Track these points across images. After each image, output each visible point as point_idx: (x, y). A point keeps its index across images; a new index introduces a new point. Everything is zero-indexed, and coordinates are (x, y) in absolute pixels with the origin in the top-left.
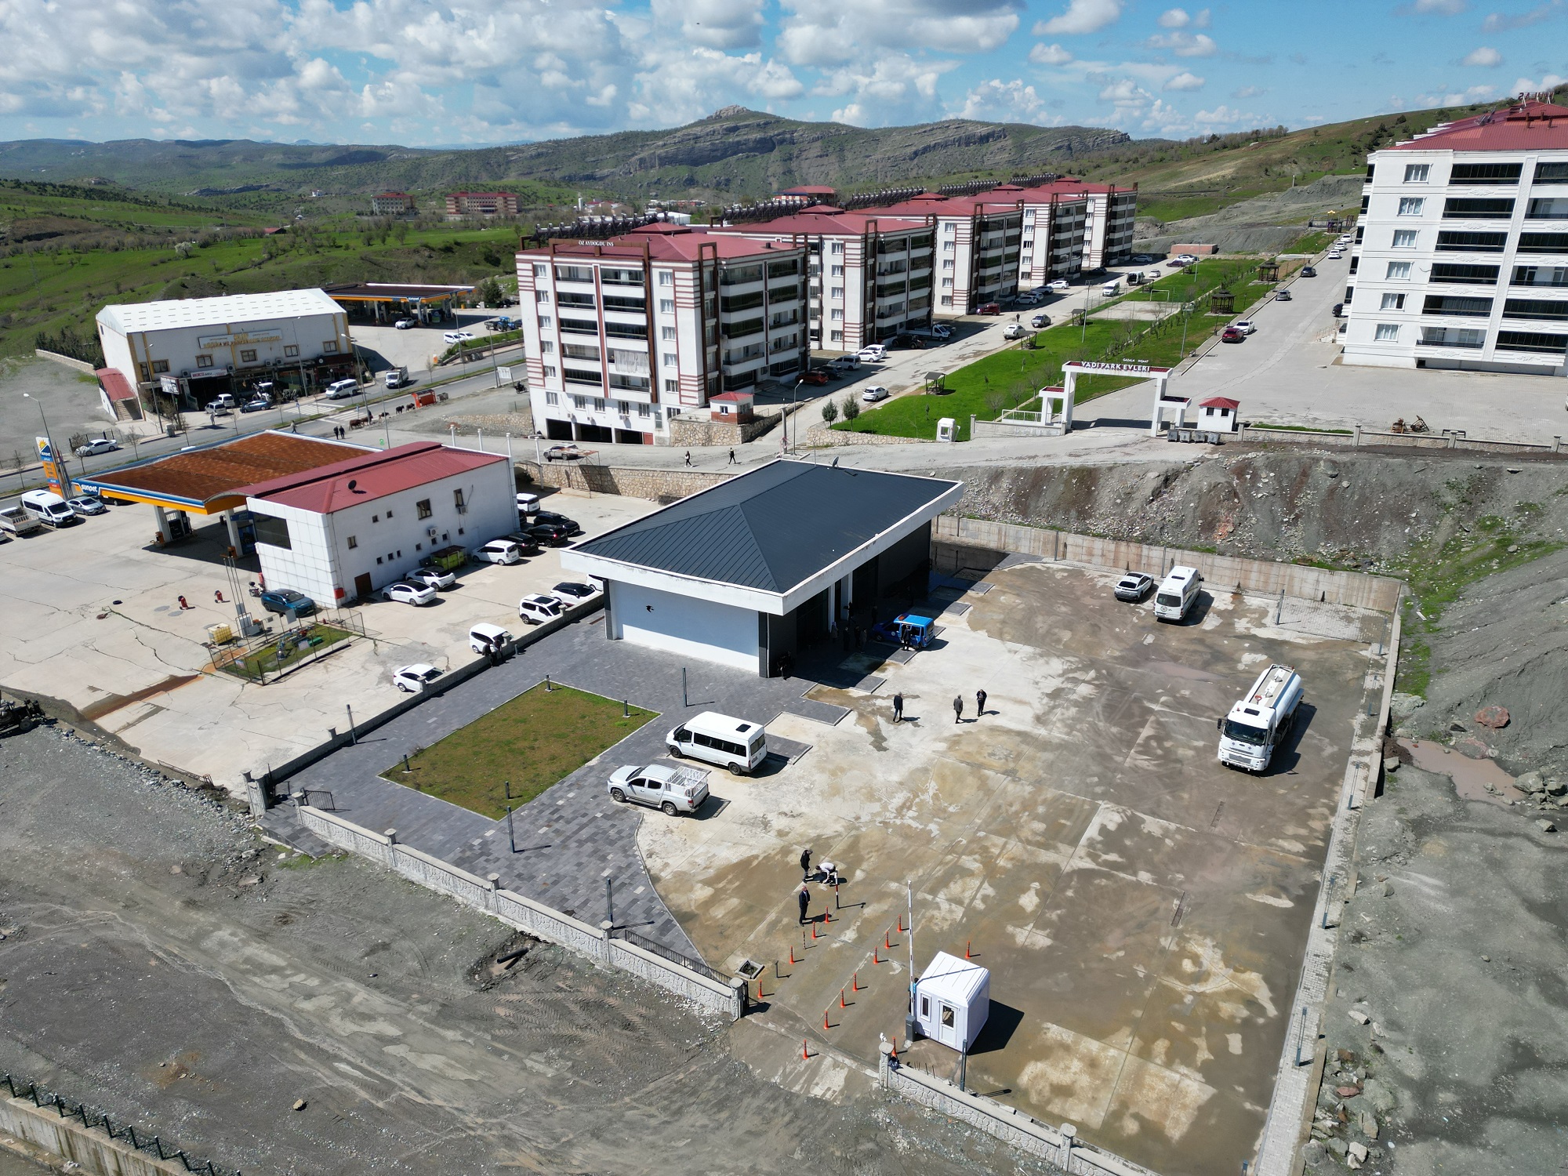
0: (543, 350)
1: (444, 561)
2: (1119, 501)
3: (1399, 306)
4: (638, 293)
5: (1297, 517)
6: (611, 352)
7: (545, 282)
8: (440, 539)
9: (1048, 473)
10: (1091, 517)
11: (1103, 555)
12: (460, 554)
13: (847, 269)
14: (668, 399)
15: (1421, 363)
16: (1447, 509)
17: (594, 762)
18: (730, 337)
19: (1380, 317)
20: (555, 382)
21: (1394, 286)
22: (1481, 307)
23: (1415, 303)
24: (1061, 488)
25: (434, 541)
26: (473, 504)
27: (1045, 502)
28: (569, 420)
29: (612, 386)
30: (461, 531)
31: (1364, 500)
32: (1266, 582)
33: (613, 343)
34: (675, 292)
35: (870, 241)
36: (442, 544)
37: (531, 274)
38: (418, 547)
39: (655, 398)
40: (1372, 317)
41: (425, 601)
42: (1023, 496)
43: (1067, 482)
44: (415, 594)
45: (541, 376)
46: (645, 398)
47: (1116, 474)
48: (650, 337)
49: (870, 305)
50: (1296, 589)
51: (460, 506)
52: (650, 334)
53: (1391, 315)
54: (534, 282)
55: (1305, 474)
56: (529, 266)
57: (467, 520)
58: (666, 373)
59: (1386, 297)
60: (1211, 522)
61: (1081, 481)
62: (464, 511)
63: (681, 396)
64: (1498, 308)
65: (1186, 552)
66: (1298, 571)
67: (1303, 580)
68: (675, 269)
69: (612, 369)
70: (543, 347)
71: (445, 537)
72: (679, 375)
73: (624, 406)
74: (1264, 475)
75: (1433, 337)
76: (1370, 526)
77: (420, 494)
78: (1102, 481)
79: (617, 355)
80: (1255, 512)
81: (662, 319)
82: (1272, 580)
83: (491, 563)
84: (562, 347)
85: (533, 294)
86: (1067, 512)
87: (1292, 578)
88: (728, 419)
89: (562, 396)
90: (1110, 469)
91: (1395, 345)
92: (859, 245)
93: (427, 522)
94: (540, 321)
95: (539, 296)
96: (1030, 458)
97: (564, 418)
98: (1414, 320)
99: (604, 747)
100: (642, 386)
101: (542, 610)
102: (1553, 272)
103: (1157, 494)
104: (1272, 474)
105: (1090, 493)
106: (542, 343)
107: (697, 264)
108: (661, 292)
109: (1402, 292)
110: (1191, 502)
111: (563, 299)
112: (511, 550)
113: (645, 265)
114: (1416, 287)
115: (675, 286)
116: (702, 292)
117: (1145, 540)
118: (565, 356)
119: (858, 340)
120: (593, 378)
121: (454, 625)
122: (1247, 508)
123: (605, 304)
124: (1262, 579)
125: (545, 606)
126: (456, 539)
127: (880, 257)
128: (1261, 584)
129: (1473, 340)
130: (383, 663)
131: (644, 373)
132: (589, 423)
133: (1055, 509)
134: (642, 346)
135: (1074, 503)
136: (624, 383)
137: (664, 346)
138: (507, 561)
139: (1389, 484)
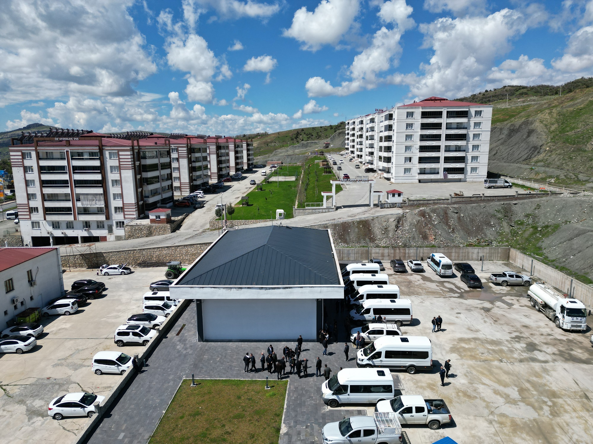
0: (29, 199)
1: (27, 319)
2: (383, 232)
3: (410, 161)
4: (97, 163)
5: (453, 230)
6: (78, 195)
7: (31, 162)
8: (19, 305)
9: (348, 224)
10: (375, 240)
11: (389, 256)
12: (37, 312)
13: (180, 160)
14: (117, 217)
15: (420, 181)
16: (501, 220)
17: (284, 429)
18: (148, 184)
19: (405, 166)
20: (38, 216)
21: (408, 154)
22: (436, 160)
23: (415, 160)
24: (357, 230)
25: (16, 307)
26: (39, 279)
27: (353, 236)
28: (48, 235)
29: (78, 214)
30: (32, 298)
31: (472, 221)
32: (458, 256)
33: (79, 191)
34: (119, 162)
35: (189, 147)
36: (21, 309)
37: (21, 157)
38: (6, 313)
39: (108, 218)
40: (402, 166)
41: (30, 348)
42: (342, 235)
43: (358, 227)
44: (21, 345)
45: (28, 213)
46: (102, 218)
47: (376, 221)
48: (104, 186)
49: (191, 175)
50: (470, 257)
51: (31, 282)
52: (104, 184)
53: (408, 165)
54: (23, 162)
55: (446, 213)
56: (20, 153)
57: (35, 291)
58: (115, 203)
59: (406, 158)
60: (425, 236)
61: (363, 226)
62: (35, 284)
63: (124, 215)
64: (442, 160)
65: (425, 248)
66: (470, 249)
67: (473, 253)
68: (119, 151)
69: (79, 204)
70: (30, 197)
71: (22, 303)
72: (123, 203)
73: (87, 225)
74: (433, 215)
75: (423, 172)
76: (479, 229)
77: (6, 275)
78: (372, 225)
79: (82, 197)
80: (438, 229)
81: (112, 176)
82: (461, 255)
83: (59, 315)
84: (43, 195)
85: (22, 168)
86: (364, 239)
87: (468, 253)
88: (161, 221)
89: (43, 223)
90: (373, 220)
91: (411, 175)
92: (185, 149)
93: (11, 294)
94: (28, 183)
95: (26, 169)
96: (333, 220)
97: (45, 234)
98: (416, 166)
99: (279, 415)
100: (99, 211)
101: (135, 334)
102: (455, 147)
103: (397, 227)
104: (435, 215)
105: (370, 230)
106: (28, 195)
107: (131, 147)
108: (111, 162)
109: (411, 156)
110: (413, 228)
111: (42, 170)
112: (73, 304)
113: (100, 149)
114: (415, 154)
115: (119, 159)
116: (134, 161)
117: (405, 246)
118: (45, 200)
119: (188, 190)
120: (66, 211)
121: (65, 359)
122: (434, 229)
123: (73, 170)
124: (457, 255)
125: (137, 331)
126: (29, 304)
127: (192, 154)
128: (456, 258)
129: (435, 172)
130: (21, 402)
131: (102, 204)
132: (63, 235)
133: (359, 239)
134: (100, 191)
135: (365, 235)
136: (86, 211)
137: (113, 190)
138: (72, 311)
139: (477, 213)
